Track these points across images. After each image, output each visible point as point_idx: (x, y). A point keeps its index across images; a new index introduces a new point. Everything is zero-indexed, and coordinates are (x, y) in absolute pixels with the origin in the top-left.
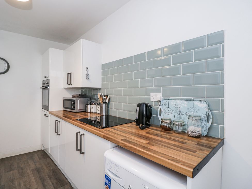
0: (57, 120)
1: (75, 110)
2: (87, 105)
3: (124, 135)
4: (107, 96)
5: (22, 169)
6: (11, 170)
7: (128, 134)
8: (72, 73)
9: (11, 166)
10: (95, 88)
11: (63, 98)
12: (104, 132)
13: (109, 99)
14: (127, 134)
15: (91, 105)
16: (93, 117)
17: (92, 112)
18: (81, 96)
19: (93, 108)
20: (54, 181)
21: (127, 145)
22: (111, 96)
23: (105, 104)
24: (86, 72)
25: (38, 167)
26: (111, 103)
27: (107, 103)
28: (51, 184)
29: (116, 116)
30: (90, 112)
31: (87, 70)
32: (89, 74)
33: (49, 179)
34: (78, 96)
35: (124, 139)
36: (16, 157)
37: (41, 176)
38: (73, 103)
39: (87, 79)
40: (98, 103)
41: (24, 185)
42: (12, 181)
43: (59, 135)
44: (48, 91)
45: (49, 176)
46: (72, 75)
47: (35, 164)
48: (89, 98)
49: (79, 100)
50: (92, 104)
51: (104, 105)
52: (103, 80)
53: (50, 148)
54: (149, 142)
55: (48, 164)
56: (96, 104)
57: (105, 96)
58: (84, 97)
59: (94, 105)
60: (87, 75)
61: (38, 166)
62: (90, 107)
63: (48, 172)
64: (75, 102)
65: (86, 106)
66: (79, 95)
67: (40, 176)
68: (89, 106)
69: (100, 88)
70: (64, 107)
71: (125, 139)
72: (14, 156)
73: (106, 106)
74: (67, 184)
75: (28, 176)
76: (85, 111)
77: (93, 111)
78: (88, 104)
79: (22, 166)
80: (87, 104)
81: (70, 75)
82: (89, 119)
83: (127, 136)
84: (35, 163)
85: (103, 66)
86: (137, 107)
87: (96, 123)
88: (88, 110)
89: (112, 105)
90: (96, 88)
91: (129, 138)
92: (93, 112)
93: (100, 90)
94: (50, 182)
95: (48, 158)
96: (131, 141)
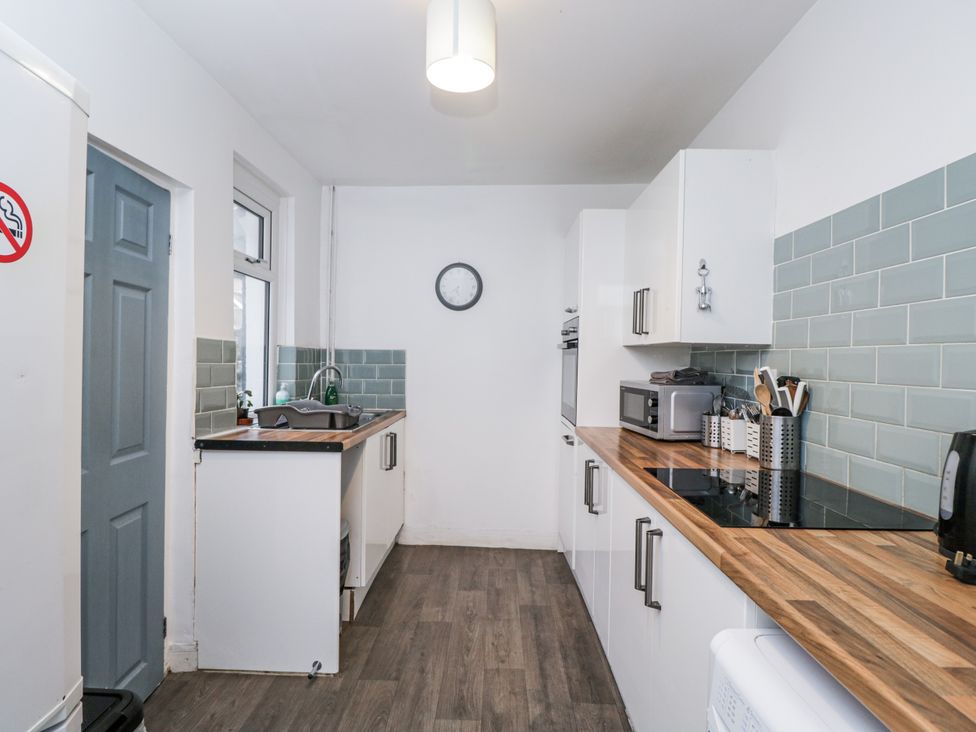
0: (593, 462)
1: (656, 430)
2: (707, 417)
3: (824, 584)
4: (795, 380)
5: (498, 593)
6: (473, 586)
7: (855, 586)
8: (648, 289)
9: (475, 573)
10: (743, 346)
11: (621, 382)
12: (729, 545)
13: (806, 394)
14: (849, 583)
15: (723, 419)
16: (731, 471)
17: (727, 447)
18: (680, 378)
19: (732, 431)
20: (575, 672)
21: (814, 639)
22: (814, 383)
23: (785, 421)
24: (700, 279)
25: (539, 604)
26: (813, 415)
27: (795, 414)
28: (564, 677)
29: (840, 483)
30: (720, 448)
31: (704, 272)
32: (714, 289)
33: (560, 656)
34: (671, 377)
35: (813, 603)
36: (491, 554)
37: (542, 635)
38: (650, 402)
39: (703, 309)
40: (754, 412)
41: (493, 644)
42: (470, 619)
43: (596, 513)
44: (574, 357)
45: (562, 646)
46: (649, 298)
47: (533, 593)
48: (720, 387)
49: (673, 395)
50: (727, 415)
51: (777, 423)
52: (780, 310)
53: (577, 552)
54: (966, 664)
55: (568, 604)
56: (745, 416)
57: (782, 382)
58: (697, 384)
59: (734, 418)
60: (705, 293)
61: (540, 602)
62: (720, 424)
63: (562, 634)
64: (657, 400)
65: (702, 422)
66: (677, 374)
67: (538, 638)
68: (715, 419)
69: (768, 346)
70: (623, 418)
71: (819, 607)
72: (488, 549)
73: (790, 428)
74: (613, 702)
75: (509, 620)
76: (697, 441)
77: (732, 442)
78: (713, 414)
79: (500, 585)
80: (708, 414)
81: (640, 297)
82: (714, 474)
83: (842, 596)
84: (534, 589)
85: (782, 246)
86: (951, 450)
87: (742, 496)
88: (712, 439)
89: (818, 424)
90: (750, 346)
91: (849, 607)
92: (732, 448)
93: (762, 353)
94: (562, 670)
95: (569, 585)
96: (848, 623)
